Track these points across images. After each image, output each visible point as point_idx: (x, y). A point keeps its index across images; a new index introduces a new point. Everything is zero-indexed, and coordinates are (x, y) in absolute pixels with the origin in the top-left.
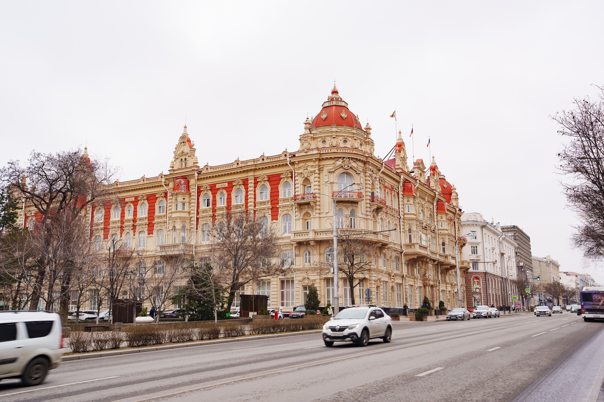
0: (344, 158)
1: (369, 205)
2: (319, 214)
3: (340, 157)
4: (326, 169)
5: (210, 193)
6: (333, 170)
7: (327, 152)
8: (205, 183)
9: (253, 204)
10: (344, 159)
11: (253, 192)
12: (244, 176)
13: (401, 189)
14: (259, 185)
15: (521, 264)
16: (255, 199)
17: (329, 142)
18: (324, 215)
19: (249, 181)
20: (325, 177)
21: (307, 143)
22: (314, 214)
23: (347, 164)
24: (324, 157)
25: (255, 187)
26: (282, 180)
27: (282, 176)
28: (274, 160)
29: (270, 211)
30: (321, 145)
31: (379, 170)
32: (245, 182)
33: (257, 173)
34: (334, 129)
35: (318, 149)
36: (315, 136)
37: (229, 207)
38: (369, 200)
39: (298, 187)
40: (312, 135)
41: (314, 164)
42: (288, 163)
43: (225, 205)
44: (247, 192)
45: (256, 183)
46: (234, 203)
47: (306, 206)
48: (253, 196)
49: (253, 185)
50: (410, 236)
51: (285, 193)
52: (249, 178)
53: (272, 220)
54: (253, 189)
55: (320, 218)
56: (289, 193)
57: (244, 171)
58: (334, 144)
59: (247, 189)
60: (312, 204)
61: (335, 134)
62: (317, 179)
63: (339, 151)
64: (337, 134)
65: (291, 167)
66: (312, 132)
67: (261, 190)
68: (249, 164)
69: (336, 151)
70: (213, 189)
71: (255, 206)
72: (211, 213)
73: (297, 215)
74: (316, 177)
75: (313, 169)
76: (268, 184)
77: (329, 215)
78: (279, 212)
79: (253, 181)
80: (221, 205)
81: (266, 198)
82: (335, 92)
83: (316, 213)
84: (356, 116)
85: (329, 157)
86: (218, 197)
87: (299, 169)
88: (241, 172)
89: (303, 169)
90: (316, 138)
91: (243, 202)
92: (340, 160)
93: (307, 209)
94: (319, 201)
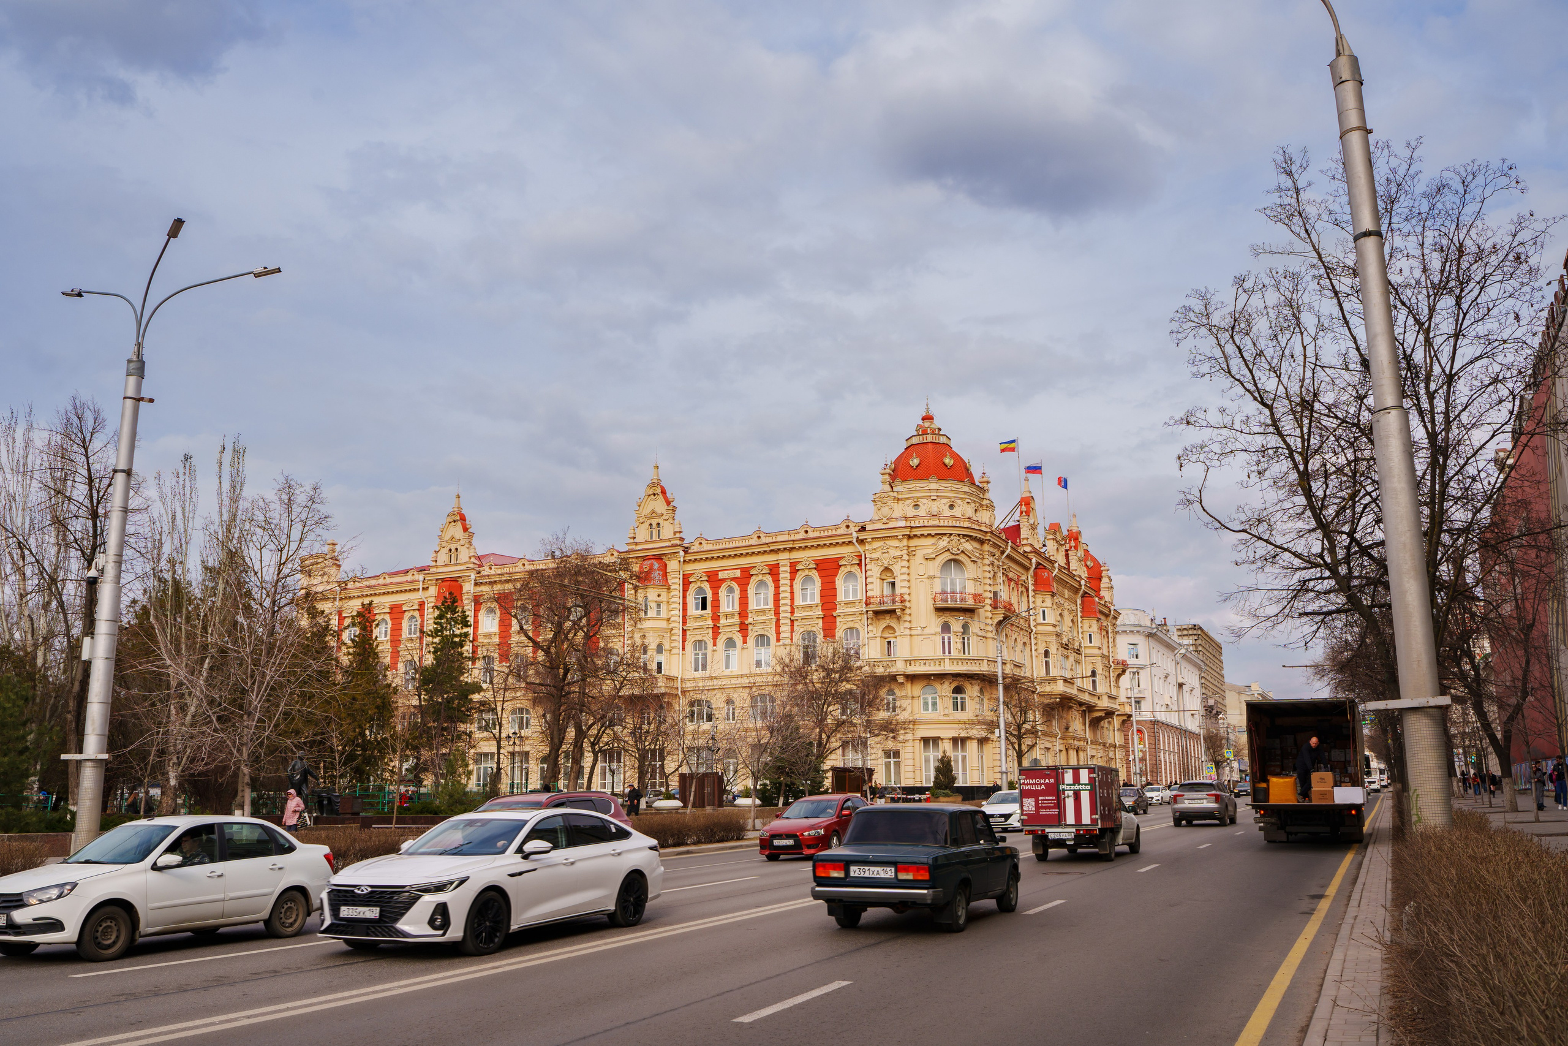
0: (951, 534)
1: (989, 615)
2: (910, 628)
3: (945, 534)
4: (920, 553)
5: (706, 586)
6: (934, 556)
7: (921, 524)
8: (699, 569)
9: (788, 608)
10: (952, 537)
11: (788, 589)
12: (771, 558)
13: (1031, 581)
14: (799, 576)
15: (1211, 702)
16: (792, 599)
17: (925, 507)
18: (919, 632)
19: (781, 569)
20: (918, 565)
21: (887, 508)
22: (901, 628)
23: (955, 545)
24: (918, 533)
25: (792, 579)
26: (842, 568)
27: (842, 563)
28: (826, 533)
29: (820, 622)
30: (911, 513)
31: (1003, 552)
32: (774, 570)
33: (796, 555)
34: (934, 485)
35: (906, 519)
36: (900, 497)
37: (743, 613)
38: (991, 605)
39: (872, 583)
40: (895, 494)
41: (901, 545)
42: (854, 541)
43: (737, 608)
44: (777, 587)
45: (794, 572)
46: (752, 605)
47: (887, 616)
48: (788, 595)
49: (788, 575)
50: (1047, 663)
51: (847, 592)
52: (781, 563)
53: (825, 636)
54: (788, 582)
55: (911, 635)
56: (855, 591)
57: (772, 551)
58: (935, 511)
59: (776, 581)
60: (899, 612)
61: (935, 494)
62: (905, 570)
63: (942, 524)
64: (938, 494)
65: (860, 548)
66: (895, 489)
67: (803, 584)
68: (779, 538)
69: (936, 523)
70: (714, 579)
71: (792, 612)
72: (710, 622)
73: (872, 631)
74: (904, 567)
75: (898, 553)
76: (815, 575)
77: (926, 631)
78: (838, 623)
79: (788, 569)
80: (728, 607)
81: (812, 599)
82: (928, 418)
83: (905, 628)
84: (967, 462)
85: (926, 533)
86: (723, 592)
87: (873, 551)
88: (765, 551)
89: (880, 552)
90: (902, 499)
91: (771, 605)
92: (945, 538)
93: (888, 621)
94: (910, 608)
